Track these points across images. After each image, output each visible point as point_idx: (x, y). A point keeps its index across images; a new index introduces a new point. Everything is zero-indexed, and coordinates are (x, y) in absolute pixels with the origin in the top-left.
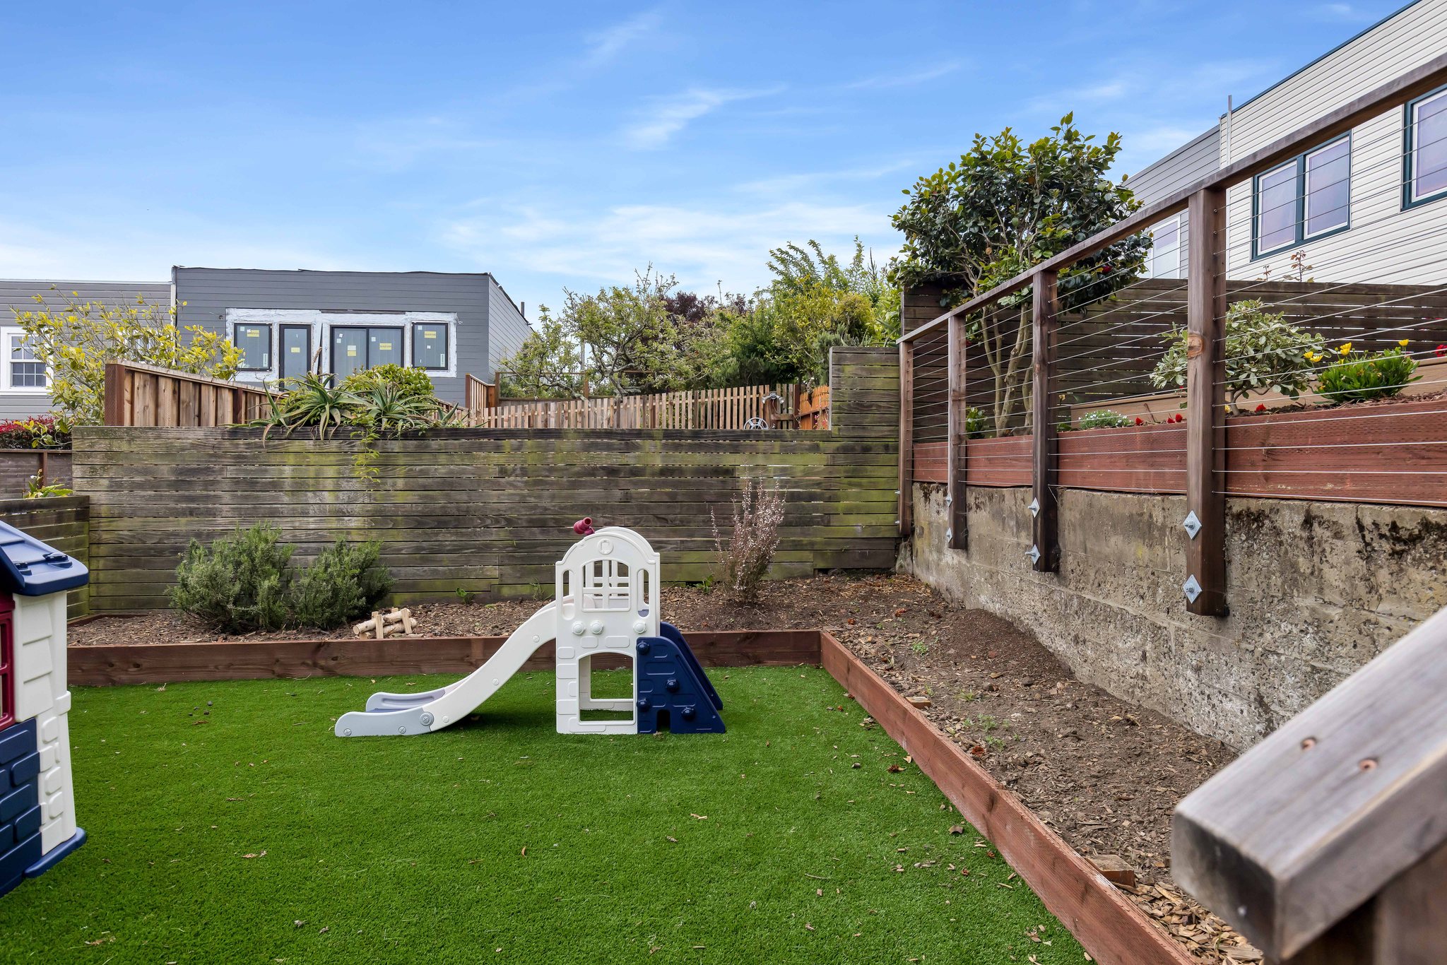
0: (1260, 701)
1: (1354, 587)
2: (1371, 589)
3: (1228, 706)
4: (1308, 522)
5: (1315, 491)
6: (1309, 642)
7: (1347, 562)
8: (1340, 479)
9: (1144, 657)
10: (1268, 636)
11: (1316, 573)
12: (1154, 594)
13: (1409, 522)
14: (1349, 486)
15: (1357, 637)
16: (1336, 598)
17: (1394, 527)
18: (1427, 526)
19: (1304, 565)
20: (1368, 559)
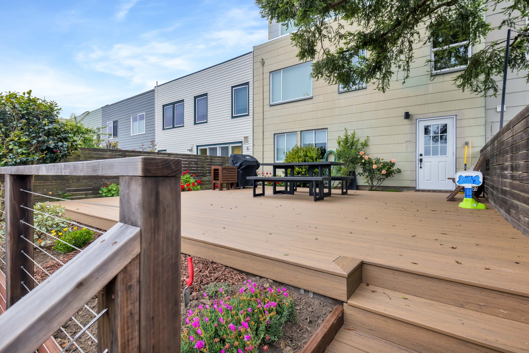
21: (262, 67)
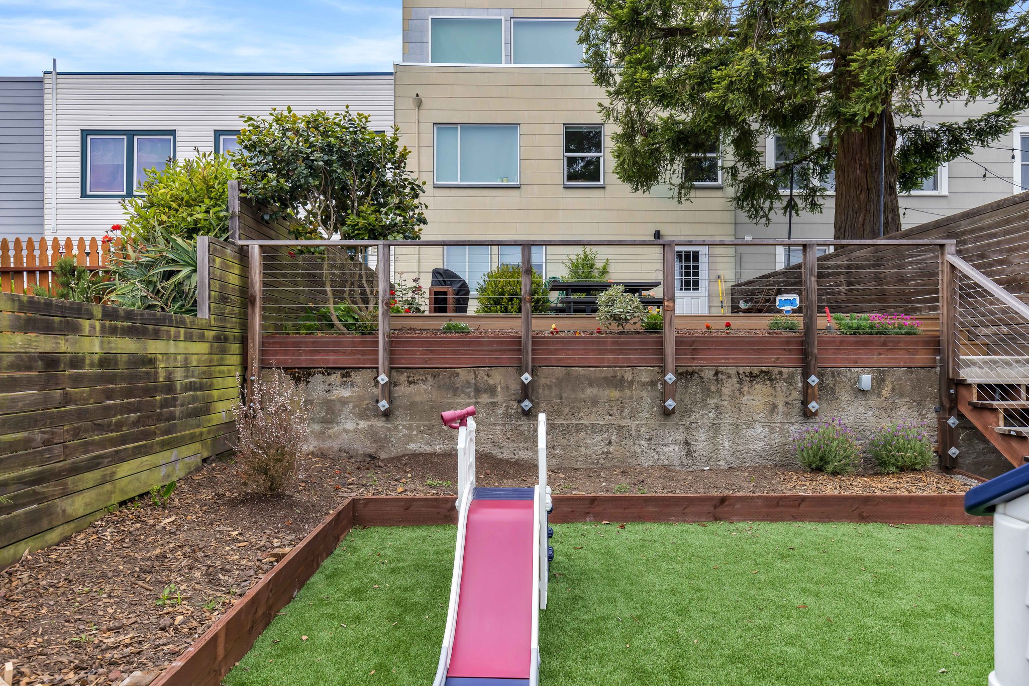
0: (687, 443)
1: (734, 393)
2: (741, 393)
3: (666, 449)
4: (716, 374)
5: (717, 363)
6: (712, 415)
7: (732, 386)
8: (728, 359)
9: (610, 443)
10: (693, 417)
11: (719, 391)
12: (622, 412)
13: (756, 371)
14: (731, 361)
15: (734, 409)
16: (727, 398)
17: (751, 373)
18: (762, 372)
19: (713, 389)
20: (741, 384)
21: (417, 110)
